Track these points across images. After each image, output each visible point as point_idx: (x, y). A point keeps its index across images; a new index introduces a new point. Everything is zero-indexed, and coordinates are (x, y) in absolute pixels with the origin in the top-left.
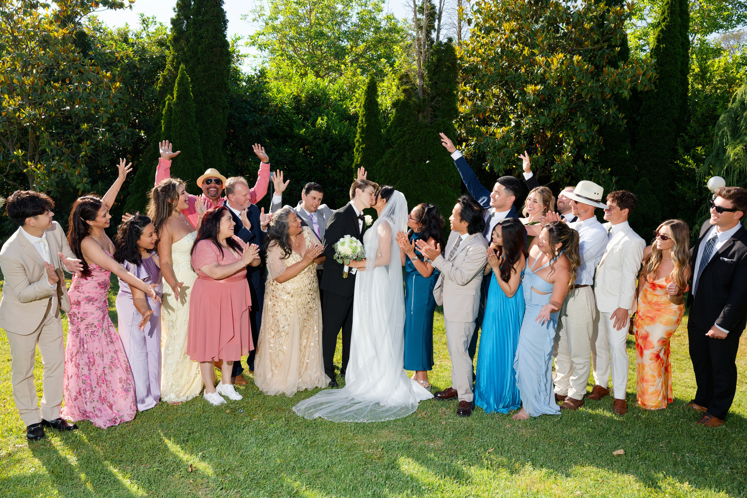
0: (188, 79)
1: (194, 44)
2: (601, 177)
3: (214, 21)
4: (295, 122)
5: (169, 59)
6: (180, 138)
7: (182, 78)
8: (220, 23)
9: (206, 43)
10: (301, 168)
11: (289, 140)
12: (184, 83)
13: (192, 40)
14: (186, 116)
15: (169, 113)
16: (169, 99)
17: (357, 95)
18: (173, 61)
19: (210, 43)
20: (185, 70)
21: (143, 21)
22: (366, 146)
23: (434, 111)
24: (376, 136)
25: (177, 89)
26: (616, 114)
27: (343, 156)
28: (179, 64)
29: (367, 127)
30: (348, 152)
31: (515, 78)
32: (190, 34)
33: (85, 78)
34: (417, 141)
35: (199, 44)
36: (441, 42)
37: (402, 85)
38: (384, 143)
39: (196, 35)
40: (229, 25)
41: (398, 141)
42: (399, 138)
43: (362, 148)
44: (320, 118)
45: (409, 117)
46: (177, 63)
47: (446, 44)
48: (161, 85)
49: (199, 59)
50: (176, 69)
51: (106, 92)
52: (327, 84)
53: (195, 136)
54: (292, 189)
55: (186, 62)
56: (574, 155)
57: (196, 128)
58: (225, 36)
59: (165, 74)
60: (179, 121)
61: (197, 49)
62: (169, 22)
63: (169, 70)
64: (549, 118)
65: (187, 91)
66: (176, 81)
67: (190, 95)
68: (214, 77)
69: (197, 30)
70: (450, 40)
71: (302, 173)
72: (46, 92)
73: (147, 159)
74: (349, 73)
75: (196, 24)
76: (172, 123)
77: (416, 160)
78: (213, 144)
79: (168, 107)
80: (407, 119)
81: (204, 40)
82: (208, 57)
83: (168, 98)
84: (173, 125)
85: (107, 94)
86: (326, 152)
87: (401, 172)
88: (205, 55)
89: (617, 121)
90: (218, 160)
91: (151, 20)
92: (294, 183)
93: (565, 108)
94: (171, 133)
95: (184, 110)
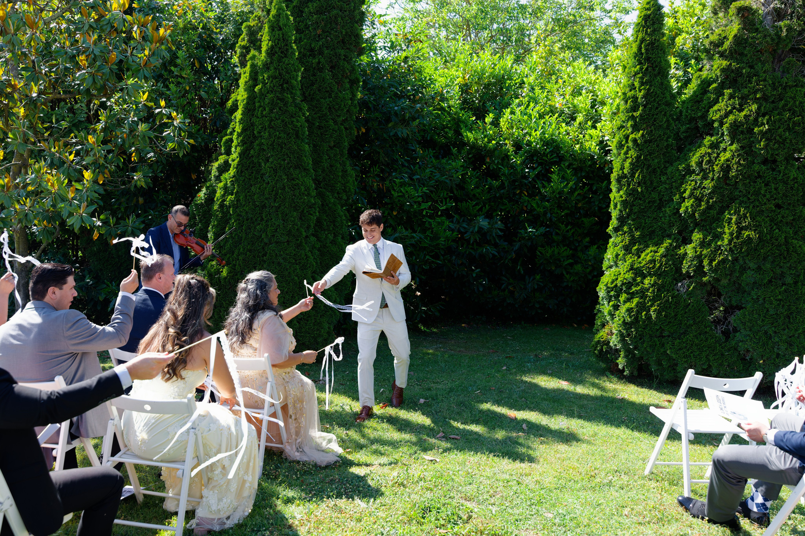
0: (289, 19)
6: (270, 127)
7: (277, 16)
10: (474, 195)
12: (281, 24)
14: (282, 86)
15: (251, 83)
16: (252, 57)
22: (643, 135)
24: (665, 115)
25: (267, 38)
29: (644, 97)
38: (683, 128)
41: (731, 117)
42: (731, 112)
43: (635, 141)
45: (751, 67)
48: (242, 43)
53: (299, 124)
54: (462, 230)
57: (300, 109)
59: (251, 24)
60: (270, 96)
63: (259, 16)
67: (292, 47)
68: (336, 23)
71: (477, 204)
76: (257, 100)
78: (332, 144)
79: (251, 72)
80: (747, 69)
83: (250, 55)
84: (257, 104)
87: (740, 186)
90: (340, 174)
92: (463, 221)
94: (254, 119)
95: (279, 74)
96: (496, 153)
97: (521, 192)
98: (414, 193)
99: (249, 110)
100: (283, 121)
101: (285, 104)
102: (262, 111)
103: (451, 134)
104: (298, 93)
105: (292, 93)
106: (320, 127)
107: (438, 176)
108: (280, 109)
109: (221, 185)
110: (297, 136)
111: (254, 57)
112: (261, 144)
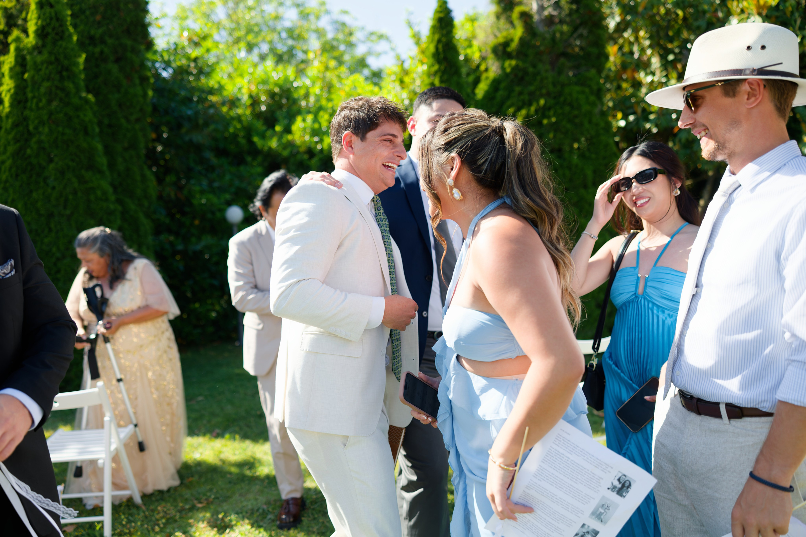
6: (50, 121)
14: (60, 73)
15: (18, 69)
16: (17, 40)
25: (35, 16)
53: (87, 119)
60: (46, 84)
65: (59, 20)
67: (69, 31)
68: (118, 9)
76: (29, 89)
79: (17, 57)
84: (30, 95)
90: (138, 178)
94: (27, 112)
95: (57, 59)
98: (215, 200)
99: (19, 102)
100: (66, 114)
101: (68, 94)
102: (37, 104)
103: (243, 141)
104: (82, 84)
105: (74, 83)
106: (110, 126)
107: (237, 183)
108: (61, 100)
110: (86, 133)
112: (40, 142)
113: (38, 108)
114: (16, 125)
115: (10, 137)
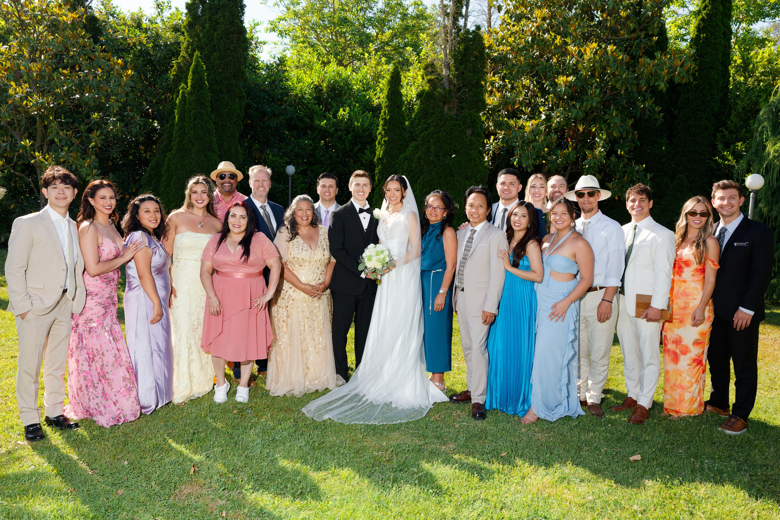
0: (203, 67)
1: (209, 30)
2: (635, 173)
3: (231, 6)
4: (316, 113)
5: (183, 46)
6: (194, 128)
7: (197, 66)
8: (237, 8)
9: (223, 29)
10: (321, 161)
11: (309, 132)
12: (199, 71)
13: (207, 25)
14: (200, 106)
15: (183, 103)
17: (381, 85)
18: (187, 48)
19: (227, 29)
20: (200, 57)
21: (158, 5)
22: (388, 139)
23: (461, 103)
24: (399, 128)
25: (191, 78)
26: (652, 107)
27: (366, 149)
28: (193, 51)
29: (389, 119)
30: (371, 145)
31: (546, 68)
32: (205, 20)
33: (95, 65)
34: (442, 134)
35: (215, 30)
36: (468, 30)
37: (427, 75)
38: (407, 136)
39: (211, 21)
40: (246, 10)
41: (422, 134)
42: (423, 131)
43: (385, 141)
44: (341, 109)
45: (434, 109)
46: (191, 50)
47: (473, 31)
48: (175, 73)
49: (214, 46)
50: (191, 56)
51: (117, 80)
52: (349, 73)
53: (210, 127)
55: (201, 49)
56: (607, 150)
57: (211, 118)
58: (242, 22)
59: (179, 61)
60: (194, 111)
61: (213, 35)
62: (184, 6)
63: (184, 57)
64: (581, 111)
65: (201, 79)
66: (191, 69)
67: (205, 84)
68: (230, 65)
69: (213, 15)
70: (478, 28)
71: (323, 167)
72: (54, 79)
73: (160, 151)
74: (373, 62)
75: (211, 9)
76: (186, 113)
77: (440, 155)
78: (229, 135)
79: (182, 97)
80: (431, 110)
81: (220, 26)
82: (224, 44)
83: (181, 86)
84: (187, 116)
85: (118, 81)
86: (348, 145)
87: (425, 167)
88: (222, 42)
89: (653, 115)
90: (234, 152)
91: (166, 4)
93: (598, 101)
94: (185, 123)
95: (199, 99)
96: (335, 135)
97: (349, 160)
99: (182, 118)
100: (201, 125)
101: (202, 116)
102: (189, 120)
103: (308, 121)
104: (209, 109)
105: (205, 109)
106: (222, 126)
108: (199, 119)
109: (166, 159)
110: (209, 134)
111: (183, 88)
112: (189, 138)
113: (190, 122)
114: (180, 129)
115: (177, 134)
